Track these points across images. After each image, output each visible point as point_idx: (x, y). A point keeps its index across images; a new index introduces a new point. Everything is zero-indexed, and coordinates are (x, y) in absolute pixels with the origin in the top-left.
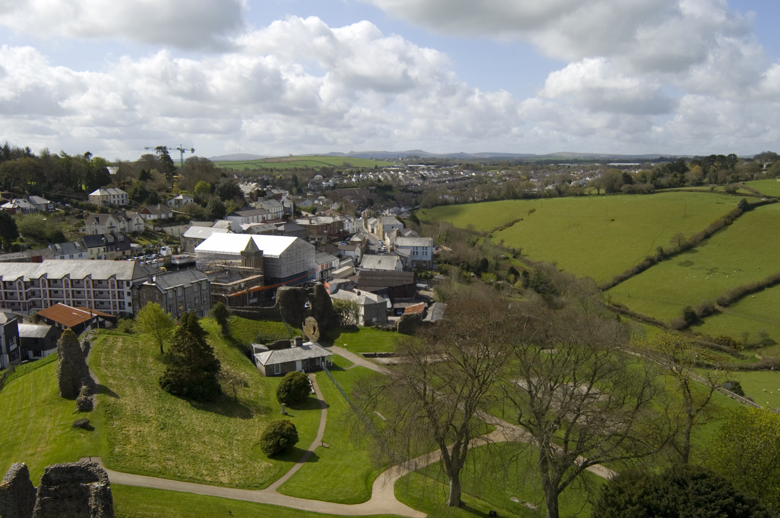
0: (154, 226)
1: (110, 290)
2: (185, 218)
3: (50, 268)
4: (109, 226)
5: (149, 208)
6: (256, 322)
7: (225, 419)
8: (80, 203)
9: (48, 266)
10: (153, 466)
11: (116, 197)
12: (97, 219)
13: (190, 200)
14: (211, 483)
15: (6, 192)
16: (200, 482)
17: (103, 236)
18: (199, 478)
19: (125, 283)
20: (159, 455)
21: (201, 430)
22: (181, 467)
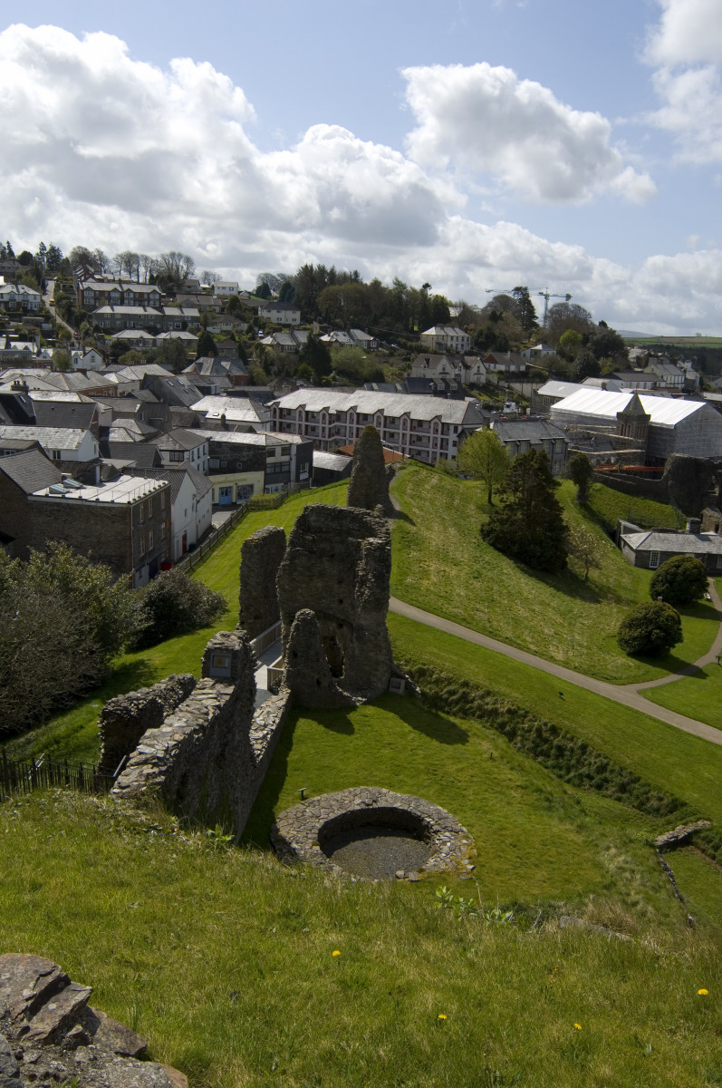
0: (499, 379)
1: (432, 435)
2: (542, 374)
3: (361, 400)
4: (441, 371)
5: (496, 355)
6: (629, 497)
7: (567, 598)
8: (409, 343)
9: (360, 398)
11: (455, 339)
12: (428, 361)
13: (552, 352)
14: (535, 653)
15: (325, 325)
16: (519, 647)
17: (431, 380)
18: (519, 642)
19: (452, 428)
20: (466, 602)
21: (530, 596)
22: (495, 623)
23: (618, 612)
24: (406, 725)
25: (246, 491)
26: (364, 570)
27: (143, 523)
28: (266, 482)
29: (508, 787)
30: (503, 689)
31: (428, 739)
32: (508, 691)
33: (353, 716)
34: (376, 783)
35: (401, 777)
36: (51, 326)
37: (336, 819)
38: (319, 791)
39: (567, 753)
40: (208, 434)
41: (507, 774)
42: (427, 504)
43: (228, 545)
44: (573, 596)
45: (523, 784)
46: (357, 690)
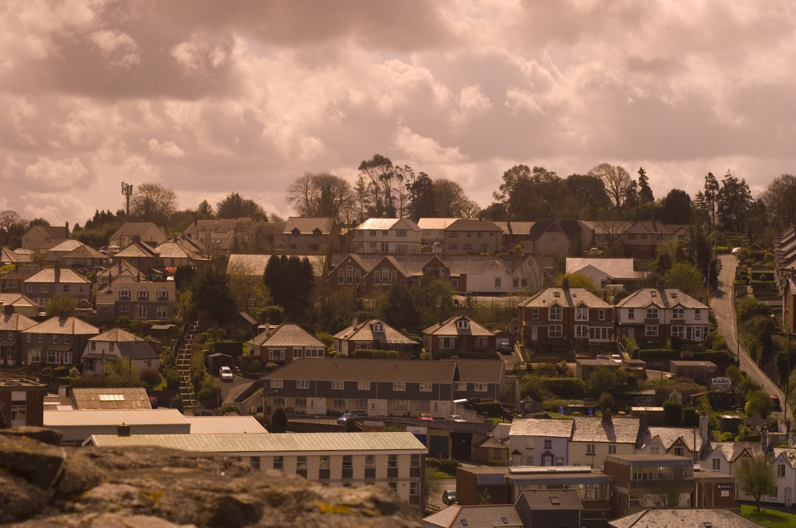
36: (728, 380)
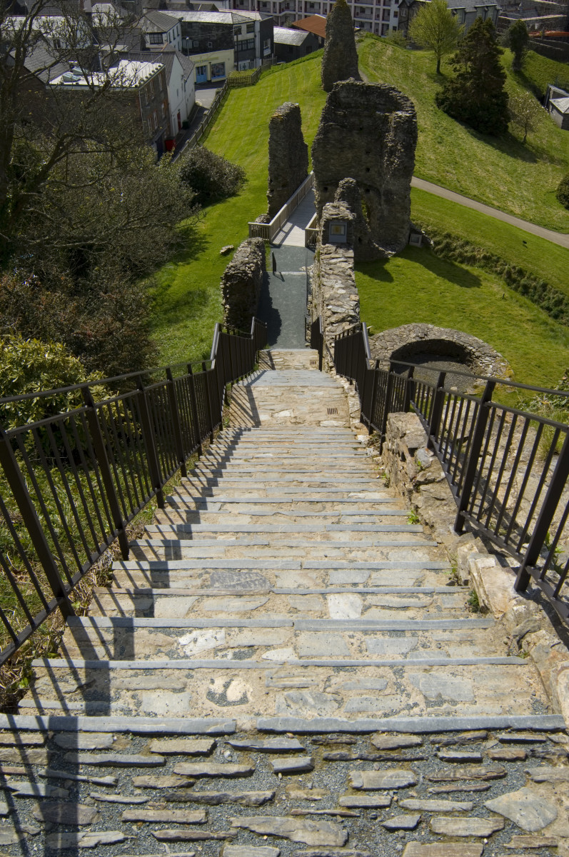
7: (511, 159)
10: (431, 172)
14: (499, 208)
16: (485, 203)
18: (484, 199)
20: (437, 165)
21: (483, 158)
22: (463, 182)
23: (553, 171)
24: (431, 272)
25: (219, 69)
26: (393, 141)
27: (148, 105)
28: (237, 59)
29: (521, 321)
30: (478, 239)
31: (450, 284)
32: (482, 241)
33: (388, 267)
34: (422, 320)
35: (439, 315)
37: (399, 349)
38: (381, 328)
39: (531, 290)
40: (179, 15)
41: (517, 311)
42: (388, 75)
43: (222, 121)
44: (515, 157)
45: (532, 318)
46: (387, 244)
